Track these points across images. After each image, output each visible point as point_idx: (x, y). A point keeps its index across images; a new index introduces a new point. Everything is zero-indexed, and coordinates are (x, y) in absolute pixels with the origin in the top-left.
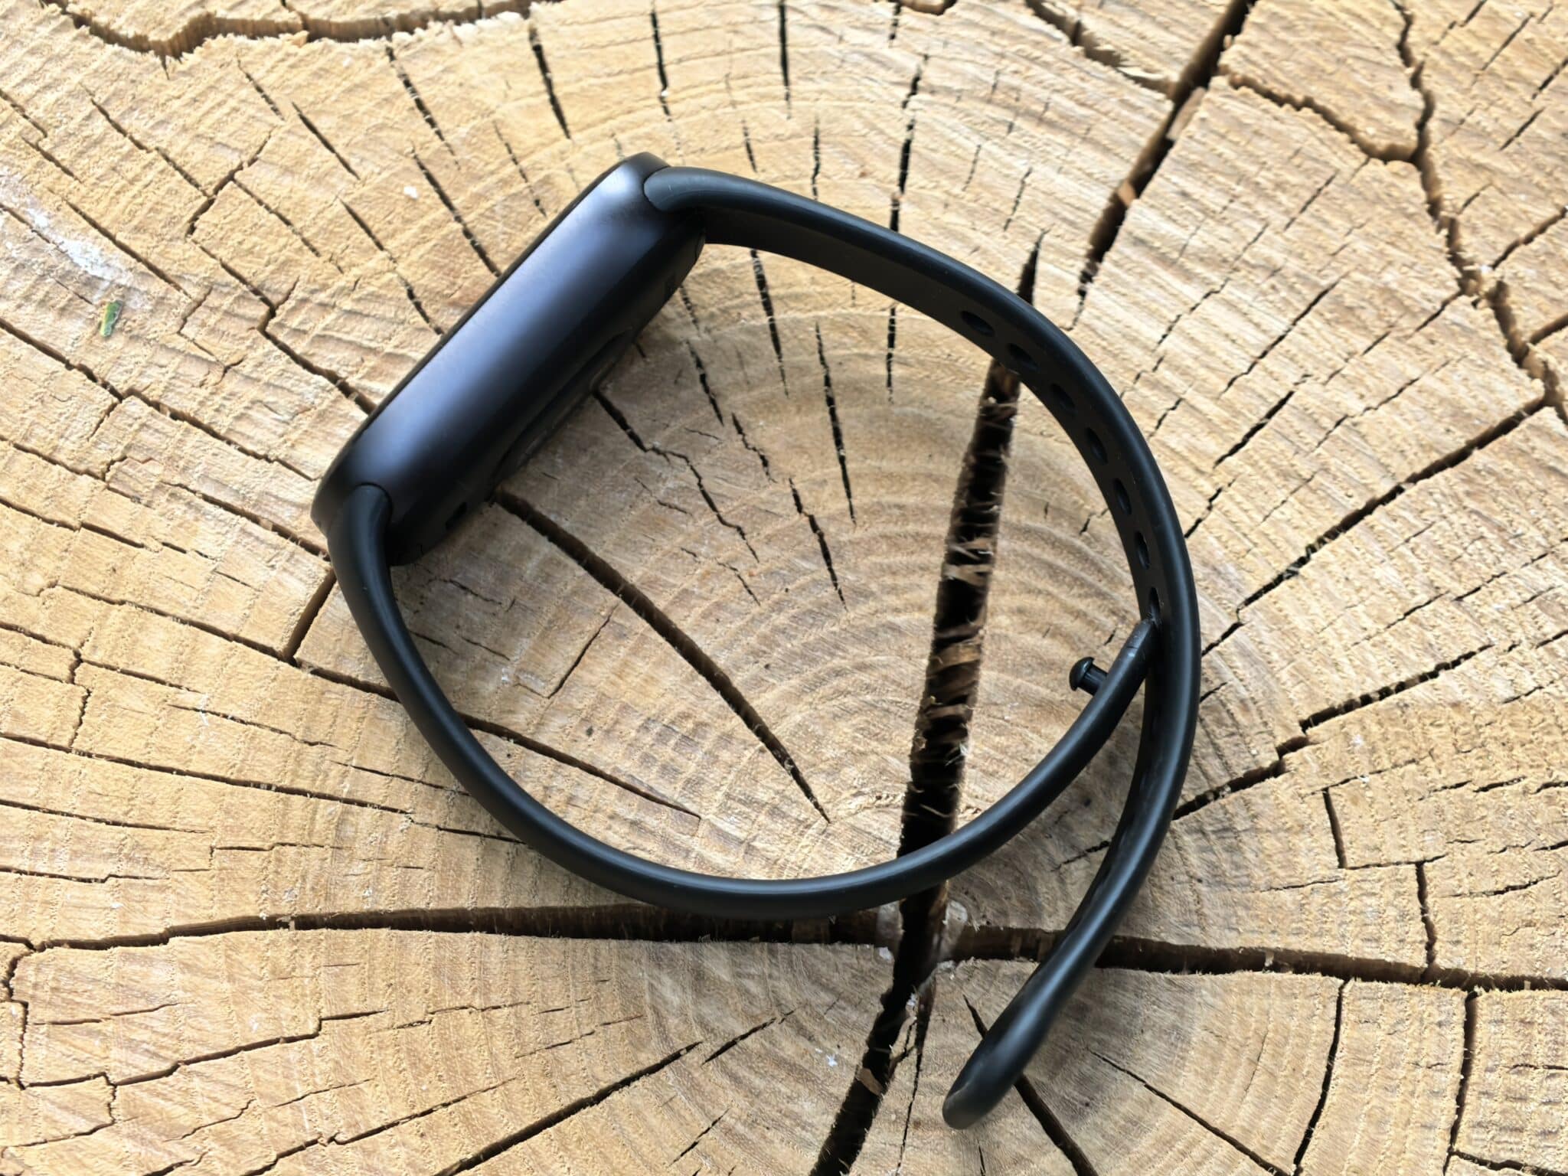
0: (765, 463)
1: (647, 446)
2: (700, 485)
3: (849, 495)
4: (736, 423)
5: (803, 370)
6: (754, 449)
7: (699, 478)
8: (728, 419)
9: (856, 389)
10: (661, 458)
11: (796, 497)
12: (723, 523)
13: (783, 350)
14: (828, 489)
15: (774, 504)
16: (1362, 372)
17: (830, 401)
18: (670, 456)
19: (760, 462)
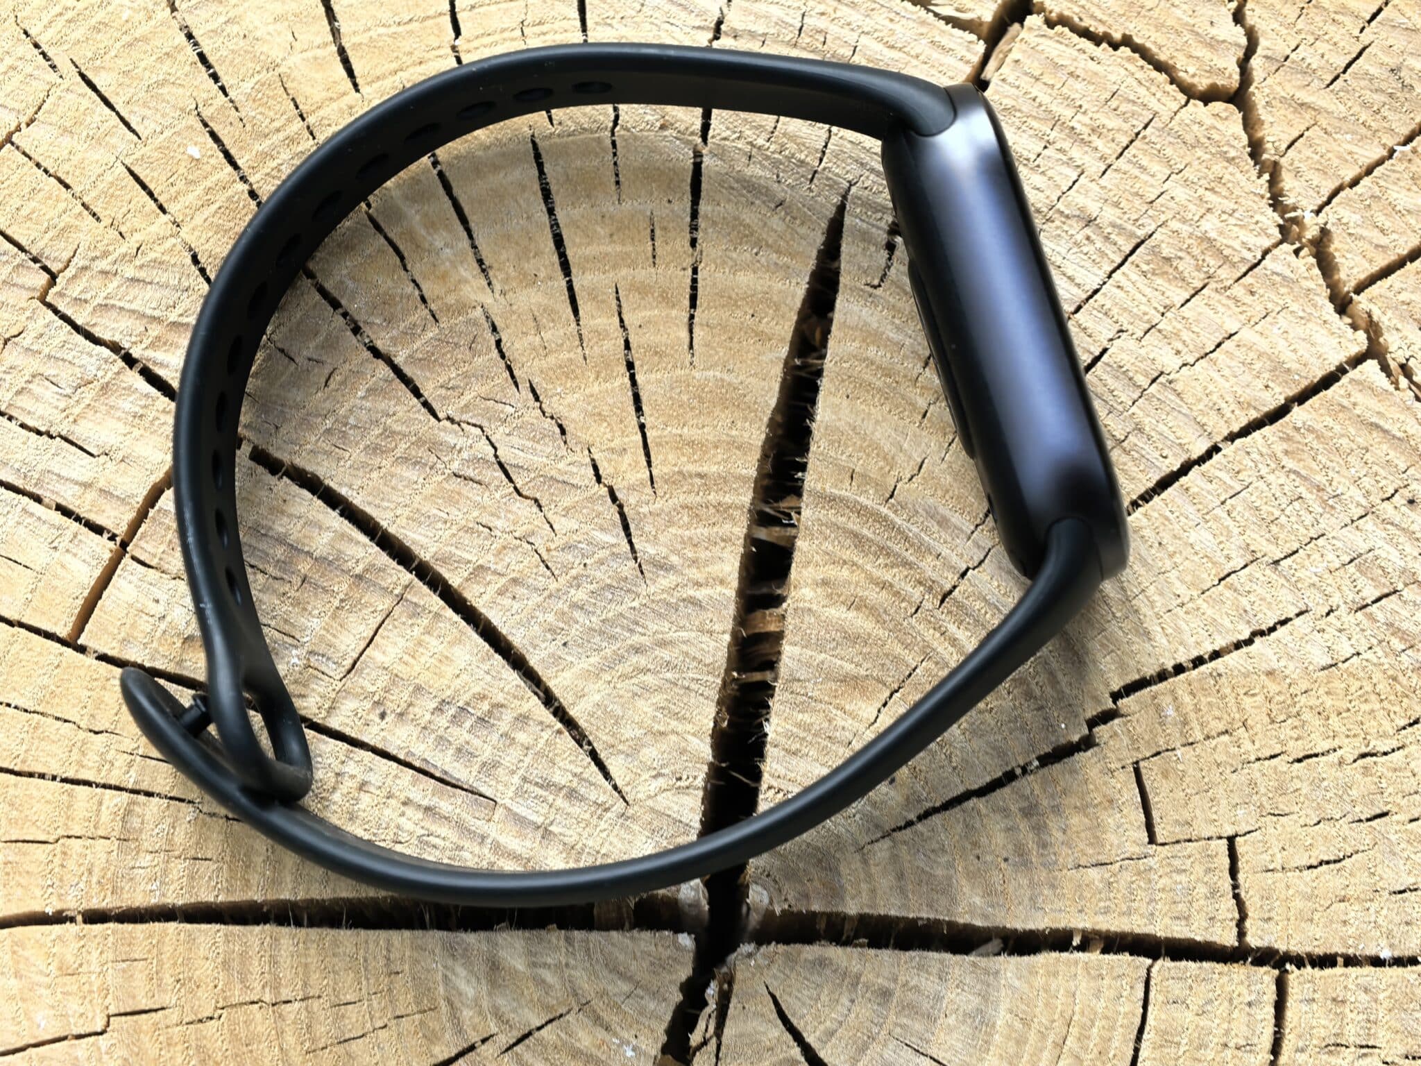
0: (563, 432)
1: (441, 415)
2: (496, 456)
3: (649, 463)
4: (533, 391)
5: (601, 335)
6: (552, 418)
7: (496, 449)
8: (524, 387)
9: (656, 353)
10: (456, 426)
11: (595, 468)
12: (520, 494)
13: (581, 312)
14: (628, 459)
15: (572, 474)
16: (1179, 326)
17: (630, 366)
18: (464, 425)
19: (557, 430)
